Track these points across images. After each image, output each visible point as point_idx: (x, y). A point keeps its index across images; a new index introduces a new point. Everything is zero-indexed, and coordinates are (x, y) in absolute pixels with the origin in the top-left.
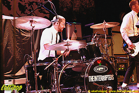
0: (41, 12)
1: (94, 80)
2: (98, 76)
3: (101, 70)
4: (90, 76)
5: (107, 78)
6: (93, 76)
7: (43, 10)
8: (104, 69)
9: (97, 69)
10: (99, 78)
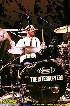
0: (55, 23)
1: (37, 80)
2: (42, 77)
3: (46, 71)
4: (33, 77)
5: (54, 78)
6: (37, 77)
7: (57, 21)
8: (51, 70)
9: (42, 71)
10: (44, 79)
